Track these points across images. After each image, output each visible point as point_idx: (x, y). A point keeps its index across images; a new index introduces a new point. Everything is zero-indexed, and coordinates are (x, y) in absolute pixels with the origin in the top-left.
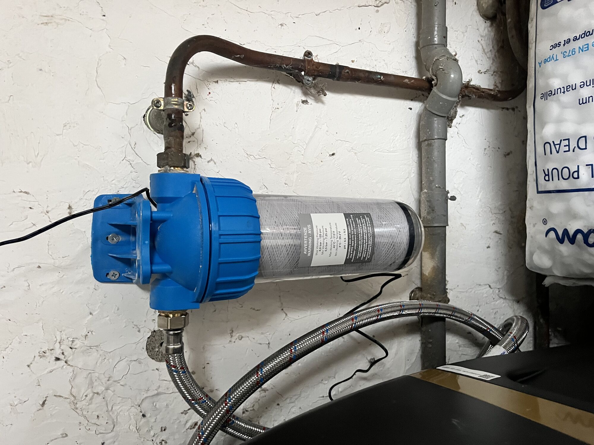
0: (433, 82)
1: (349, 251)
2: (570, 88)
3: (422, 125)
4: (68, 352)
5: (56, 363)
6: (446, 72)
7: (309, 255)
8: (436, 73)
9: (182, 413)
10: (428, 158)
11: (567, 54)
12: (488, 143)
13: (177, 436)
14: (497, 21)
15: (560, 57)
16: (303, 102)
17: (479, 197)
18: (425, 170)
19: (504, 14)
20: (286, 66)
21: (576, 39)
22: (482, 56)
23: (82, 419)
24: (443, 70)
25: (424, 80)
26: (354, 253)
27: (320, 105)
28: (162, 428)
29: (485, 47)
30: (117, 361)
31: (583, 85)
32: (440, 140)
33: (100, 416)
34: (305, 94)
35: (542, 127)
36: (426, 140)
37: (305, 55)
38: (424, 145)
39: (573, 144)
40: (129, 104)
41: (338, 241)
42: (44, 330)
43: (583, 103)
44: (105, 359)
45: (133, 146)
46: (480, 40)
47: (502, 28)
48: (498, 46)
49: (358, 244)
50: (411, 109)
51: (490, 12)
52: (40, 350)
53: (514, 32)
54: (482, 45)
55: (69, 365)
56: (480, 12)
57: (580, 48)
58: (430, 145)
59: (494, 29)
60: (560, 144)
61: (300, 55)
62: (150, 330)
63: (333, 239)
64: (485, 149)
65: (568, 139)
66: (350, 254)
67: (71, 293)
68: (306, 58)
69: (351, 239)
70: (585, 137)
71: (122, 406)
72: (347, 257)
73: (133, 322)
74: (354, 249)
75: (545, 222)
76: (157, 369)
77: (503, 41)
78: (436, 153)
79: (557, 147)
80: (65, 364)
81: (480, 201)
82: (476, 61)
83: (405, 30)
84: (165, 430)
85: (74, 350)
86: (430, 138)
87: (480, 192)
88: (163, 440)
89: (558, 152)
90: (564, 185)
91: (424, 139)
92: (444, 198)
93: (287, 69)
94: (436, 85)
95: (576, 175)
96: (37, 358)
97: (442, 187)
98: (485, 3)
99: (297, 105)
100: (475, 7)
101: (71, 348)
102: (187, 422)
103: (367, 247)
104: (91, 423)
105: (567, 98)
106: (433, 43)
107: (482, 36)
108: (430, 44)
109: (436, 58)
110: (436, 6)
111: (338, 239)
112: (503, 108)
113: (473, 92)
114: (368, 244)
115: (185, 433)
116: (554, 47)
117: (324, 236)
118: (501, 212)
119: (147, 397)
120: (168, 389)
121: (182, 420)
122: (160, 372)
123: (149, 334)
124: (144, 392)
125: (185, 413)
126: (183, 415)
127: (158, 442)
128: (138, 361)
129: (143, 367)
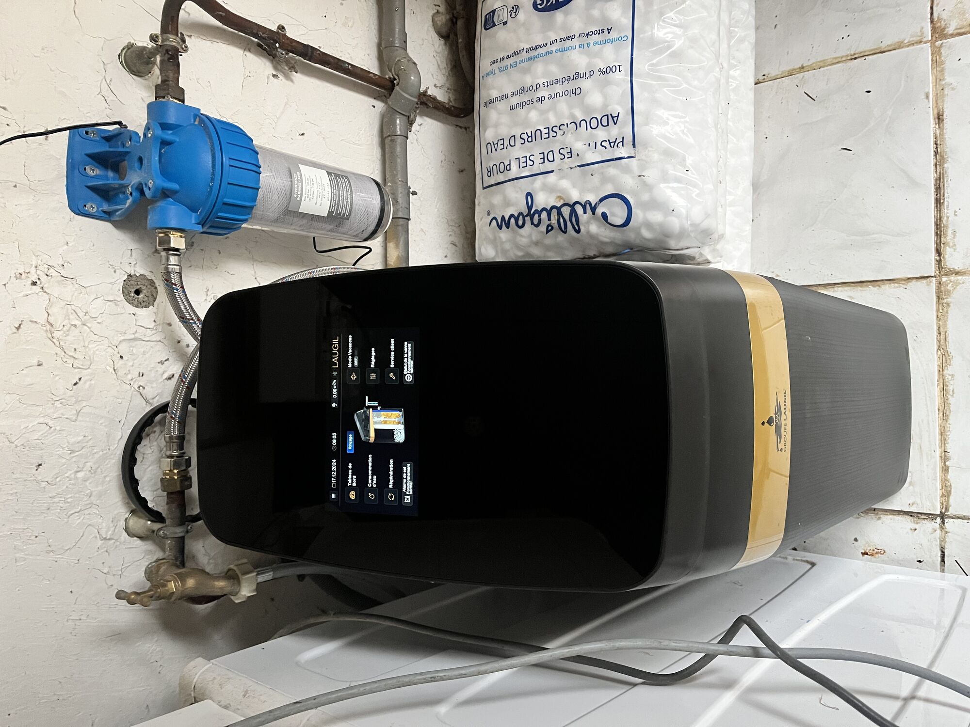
0: (395, 82)
1: (332, 203)
2: (504, 97)
3: (386, 122)
4: (44, 278)
5: (31, 288)
6: (407, 73)
7: (299, 199)
8: (398, 72)
9: (159, 363)
10: (392, 153)
11: (502, 70)
12: (444, 157)
13: (154, 385)
14: (450, 40)
15: (497, 71)
16: (274, 76)
17: (437, 207)
18: (389, 165)
19: (456, 35)
20: (263, 34)
21: (508, 57)
22: (437, 72)
23: (58, 350)
24: (405, 70)
25: (386, 79)
26: (336, 206)
27: (288, 83)
28: (139, 373)
29: (439, 63)
30: (93, 299)
31: (513, 94)
32: (402, 137)
33: (77, 350)
34: (275, 68)
35: (485, 131)
36: (389, 136)
37: (278, 28)
38: (387, 141)
39: (507, 142)
40: (106, 40)
41: (322, 192)
42: (21, 251)
43: (513, 109)
44: (81, 293)
45: (108, 82)
46: (435, 55)
47: (454, 48)
48: (451, 64)
49: (339, 199)
50: (374, 107)
51: (444, 31)
52: (15, 271)
53: (464, 53)
54: (437, 60)
55: (45, 292)
56: (434, 28)
57: (511, 64)
58: (392, 141)
59: (447, 48)
60: (497, 144)
61: (274, 28)
62: (126, 273)
63: (318, 189)
64: (442, 161)
65: (503, 139)
66: (333, 206)
67: (46, 219)
68: (279, 31)
69: (334, 193)
70: (514, 136)
71: (98, 345)
72: (329, 209)
73: (109, 262)
74: (335, 202)
75: (489, 213)
76: (133, 314)
77: (456, 60)
78: (398, 149)
79: (496, 146)
80: (41, 290)
81: (438, 210)
82: (432, 75)
83: (368, 29)
84: (142, 375)
85: (49, 278)
86: (394, 134)
87: (438, 202)
88: (141, 386)
89: (496, 150)
90: (501, 178)
91: (388, 135)
92: (407, 192)
93: (263, 38)
94: (398, 85)
95: (508, 168)
96: (13, 279)
97: (404, 182)
98: (439, 20)
99: (268, 78)
100: (431, 23)
101: (47, 275)
102: (164, 373)
103: (347, 204)
104: (68, 355)
105: (502, 106)
106: (394, 45)
107: (437, 52)
108: (391, 45)
109: (398, 59)
110: (396, 11)
111: (323, 190)
112: (457, 126)
113: (431, 101)
114: (347, 201)
115: (162, 383)
116: (493, 63)
117: (311, 184)
118: (457, 225)
119: (124, 340)
120: (145, 336)
121: (159, 369)
122: (137, 317)
123: (125, 277)
124: (121, 334)
125: (162, 363)
126: (160, 364)
127: (136, 386)
128: (113, 302)
129: (119, 309)
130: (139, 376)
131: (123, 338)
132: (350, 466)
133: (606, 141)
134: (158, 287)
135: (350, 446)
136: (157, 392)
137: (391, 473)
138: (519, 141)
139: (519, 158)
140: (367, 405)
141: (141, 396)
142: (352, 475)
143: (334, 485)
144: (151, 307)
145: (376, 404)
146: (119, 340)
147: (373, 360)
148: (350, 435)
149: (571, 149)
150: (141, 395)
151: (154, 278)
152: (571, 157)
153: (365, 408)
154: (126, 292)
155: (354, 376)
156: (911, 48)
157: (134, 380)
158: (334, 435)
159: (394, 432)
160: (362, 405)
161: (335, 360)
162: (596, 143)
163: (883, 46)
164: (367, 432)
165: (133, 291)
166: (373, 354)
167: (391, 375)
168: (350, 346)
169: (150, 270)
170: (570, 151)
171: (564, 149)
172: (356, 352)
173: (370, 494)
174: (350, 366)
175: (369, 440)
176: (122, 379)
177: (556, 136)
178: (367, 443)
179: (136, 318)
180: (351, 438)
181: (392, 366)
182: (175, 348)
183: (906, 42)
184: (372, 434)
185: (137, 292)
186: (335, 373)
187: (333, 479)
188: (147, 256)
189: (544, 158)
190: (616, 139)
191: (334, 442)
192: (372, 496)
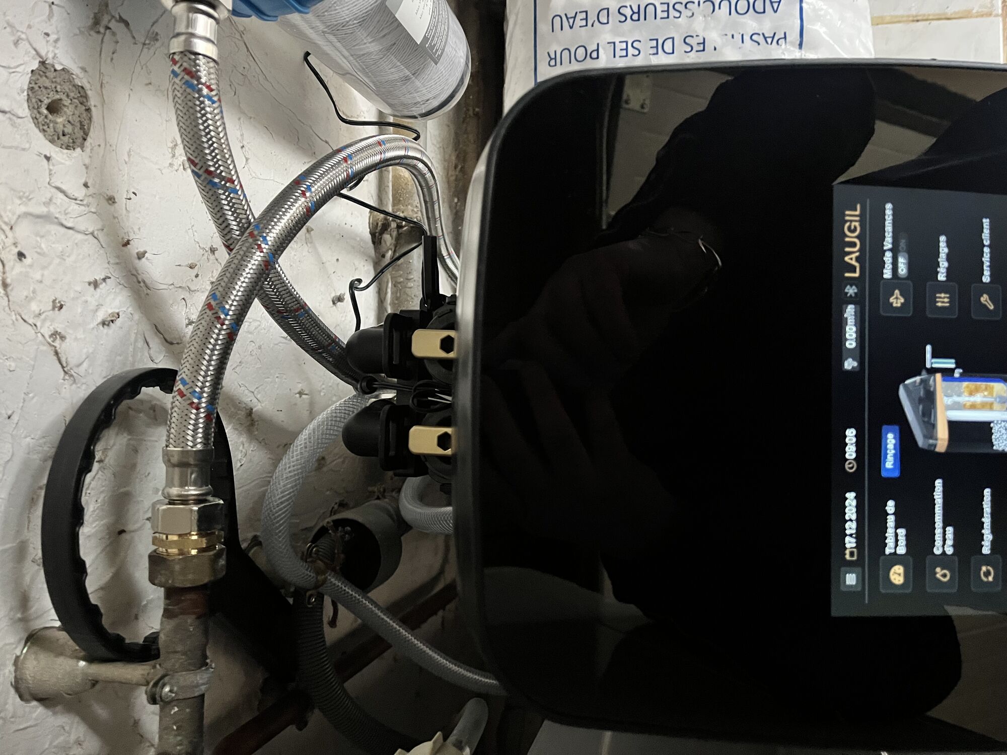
1: (431, 22)
9: (90, 284)
13: (81, 333)
26: (434, 31)
28: (54, 301)
39: (593, 17)
49: (438, 19)
60: (575, 17)
62: (39, 54)
65: (586, 11)
66: (431, 28)
70: (608, 9)
74: (435, 22)
76: (45, 156)
79: (571, 20)
84: (60, 308)
88: (56, 332)
89: (571, 27)
95: (594, 55)
102: (98, 309)
115: (95, 333)
119: (27, 214)
120: (66, 214)
121: (89, 299)
122: (53, 165)
123: (35, 65)
124: (20, 198)
125: (95, 284)
126: (92, 288)
127: (47, 333)
128: (8, 115)
129: (18, 137)
130: (54, 309)
131: (23, 209)
132: (891, 506)
133: (759, 34)
134: (93, 109)
135: (889, 463)
136: (85, 351)
137: (987, 520)
138: (615, 17)
139: (614, 43)
140: (928, 366)
141: (55, 358)
142: (896, 528)
143: (852, 554)
144: (78, 150)
145: (950, 364)
146: (18, 213)
147: (943, 264)
148: (890, 436)
149: (704, 39)
150: (57, 353)
151: (87, 86)
152: (704, 50)
153: (924, 372)
154: (34, 100)
155: (897, 298)
156: (979, 19)
157: (43, 316)
158: (851, 433)
159: (991, 428)
160: (918, 367)
161: (851, 259)
162: (742, 35)
163: (950, 12)
164: (930, 427)
165: (47, 101)
166: (944, 250)
167: (985, 299)
168: (889, 228)
169: (80, 65)
170: (702, 41)
171: (692, 37)
172: (903, 244)
173: (938, 570)
174: (887, 274)
175: (935, 446)
176: (20, 311)
177: (680, 17)
178: (930, 454)
179: (51, 167)
180: (891, 441)
181: (986, 278)
182: (118, 257)
183: (974, 11)
184: (942, 433)
185: (53, 108)
186: (851, 291)
187: (847, 539)
188: (78, 32)
189: (657, 47)
190: (775, 34)
191: (851, 452)
192: (944, 576)
